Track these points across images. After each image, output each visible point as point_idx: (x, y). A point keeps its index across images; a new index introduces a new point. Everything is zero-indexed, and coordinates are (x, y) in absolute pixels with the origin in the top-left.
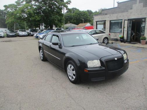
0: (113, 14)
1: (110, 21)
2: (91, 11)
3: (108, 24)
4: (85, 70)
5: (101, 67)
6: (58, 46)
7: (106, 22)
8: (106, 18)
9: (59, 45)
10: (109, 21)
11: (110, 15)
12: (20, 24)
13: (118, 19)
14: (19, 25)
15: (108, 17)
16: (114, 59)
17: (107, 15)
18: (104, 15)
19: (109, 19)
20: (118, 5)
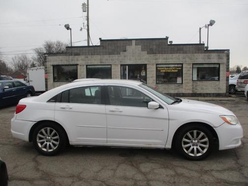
1: (87, 66)
3: (82, 70)
7: (78, 66)
10: (85, 66)
11: (87, 57)
13: (103, 63)
17: (79, 55)
18: (71, 55)
19: (84, 62)
20: (101, 43)
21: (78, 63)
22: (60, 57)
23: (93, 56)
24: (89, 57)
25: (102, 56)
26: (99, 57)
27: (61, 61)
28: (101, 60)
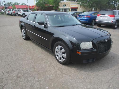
4: (77, 52)
5: (92, 49)
6: (44, 26)
9: (45, 24)
16: (105, 41)
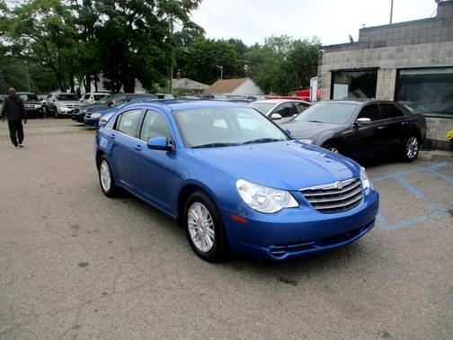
0: (413, 43)
1: (398, 70)
2: (241, 41)
3: (387, 81)
7: (380, 74)
8: (379, 58)
10: (394, 72)
11: (399, 50)
12: (10, 76)
13: (438, 62)
14: (6, 78)
15: (391, 57)
17: (385, 46)
18: (369, 48)
19: (393, 62)
20: (439, 11)
21: (381, 64)
22: (347, 52)
23: (415, 46)
24: (406, 49)
25: (437, 44)
26: (429, 47)
27: (348, 61)
28: (434, 54)
